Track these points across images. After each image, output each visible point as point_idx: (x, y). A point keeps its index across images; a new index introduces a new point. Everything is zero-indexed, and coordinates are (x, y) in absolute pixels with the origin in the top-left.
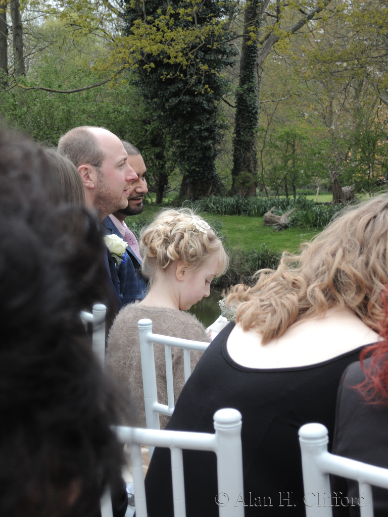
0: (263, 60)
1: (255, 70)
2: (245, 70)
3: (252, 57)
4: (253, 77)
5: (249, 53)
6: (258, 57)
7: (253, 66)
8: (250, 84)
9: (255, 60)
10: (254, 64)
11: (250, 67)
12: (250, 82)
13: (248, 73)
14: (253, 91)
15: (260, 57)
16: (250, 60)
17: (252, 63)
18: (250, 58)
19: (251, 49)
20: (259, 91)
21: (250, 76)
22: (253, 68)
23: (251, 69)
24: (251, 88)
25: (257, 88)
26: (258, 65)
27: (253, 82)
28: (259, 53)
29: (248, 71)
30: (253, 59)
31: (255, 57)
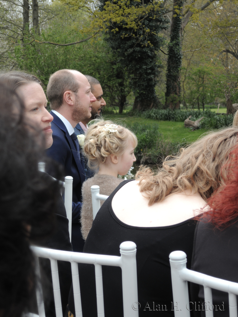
0: (185, 25)
1: (180, 32)
2: (174, 32)
3: (178, 24)
4: (178, 36)
5: (176, 22)
6: (181, 24)
7: (178, 30)
8: (177, 40)
9: (180, 26)
10: (179, 28)
11: (177, 30)
12: (177, 39)
13: (175, 34)
14: (179, 45)
15: (183, 24)
16: (177, 26)
17: (178, 28)
18: (177, 25)
19: (177, 19)
20: (182, 45)
21: (177, 35)
22: (178, 31)
23: (177, 31)
24: (177, 43)
25: (181, 43)
26: (181, 29)
27: (178, 39)
28: (182, 21)
29: (176, 33)
30: (179, 25)
31: (180, 24)
